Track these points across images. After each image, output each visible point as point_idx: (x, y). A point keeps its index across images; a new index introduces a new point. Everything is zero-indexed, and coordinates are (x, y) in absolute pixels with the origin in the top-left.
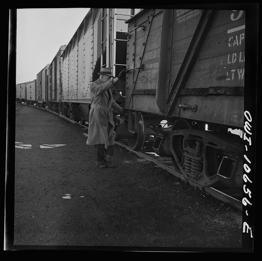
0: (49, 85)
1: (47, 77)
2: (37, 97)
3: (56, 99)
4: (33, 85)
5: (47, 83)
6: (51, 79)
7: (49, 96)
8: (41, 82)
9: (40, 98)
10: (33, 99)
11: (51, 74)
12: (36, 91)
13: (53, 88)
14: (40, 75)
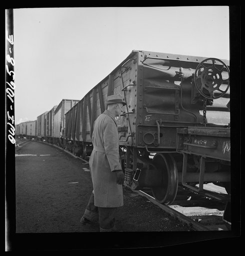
0: (47, 126)
1: (45, 120)
2: (37, 134)
3: (51, 135)
4: (34, 124)
5: (45, 124)
6: (48, 123)
7: (47, 133)
8: (40, 123)
9: (40, 134)
10: (34, 134)
11: (48, 119)
12: (36, 128)
13: (50, 129)
14: (40, 117)
